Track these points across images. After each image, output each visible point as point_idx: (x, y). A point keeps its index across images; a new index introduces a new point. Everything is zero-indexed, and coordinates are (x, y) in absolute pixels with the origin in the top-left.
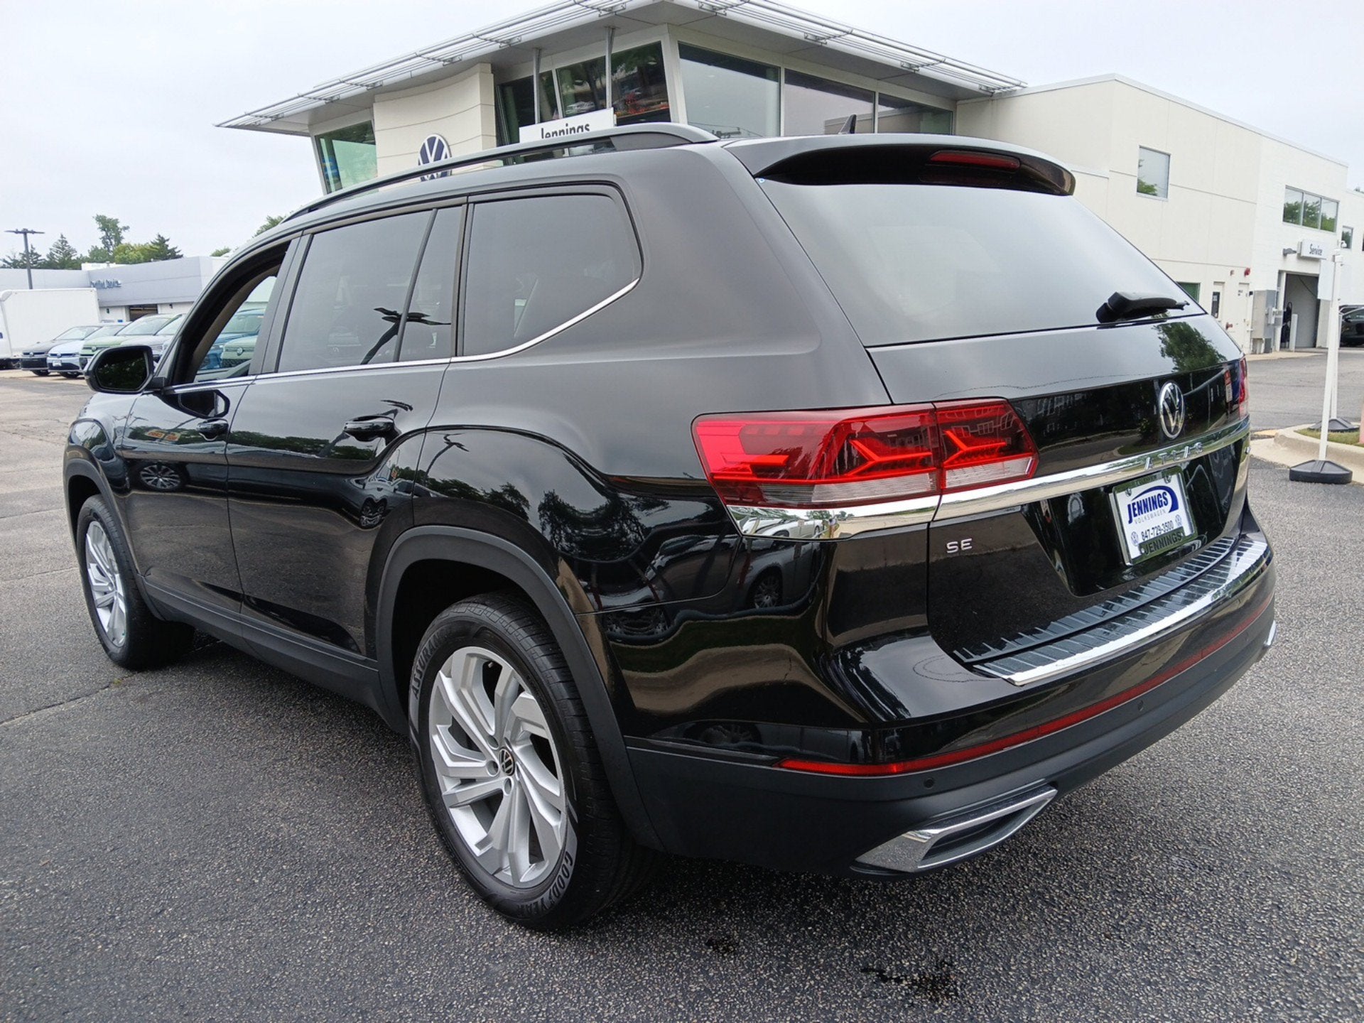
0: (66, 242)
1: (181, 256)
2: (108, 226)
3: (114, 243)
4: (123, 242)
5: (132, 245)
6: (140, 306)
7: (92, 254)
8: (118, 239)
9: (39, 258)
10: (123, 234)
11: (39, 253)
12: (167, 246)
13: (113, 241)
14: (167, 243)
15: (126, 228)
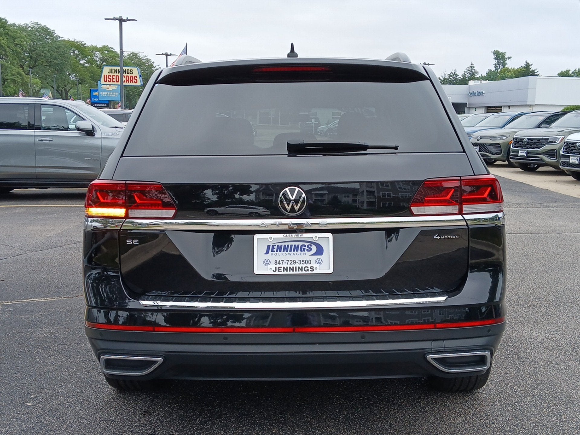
0: (474, 67)
1: (537, 75)
2: (500, 57)
3: (501, 67)
4: (507, 66)
5: (510, 68)
6: (494, 107)
7: (488, 74)
8: (504, 64)
9: (458, 77)
10: (508, 61)
11: (458, 74)
12: (531, 68)
13: (501, 66)
14: (530, 67)
15: (509, 58)
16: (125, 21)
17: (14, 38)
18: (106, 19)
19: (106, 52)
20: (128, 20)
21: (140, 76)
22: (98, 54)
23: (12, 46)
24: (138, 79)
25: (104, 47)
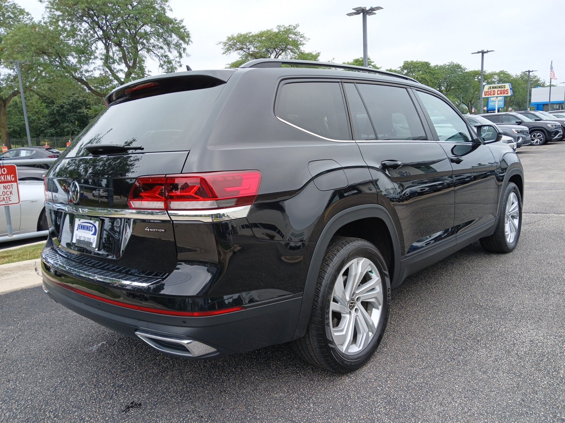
16: (486, 52)
17: (434, 74)
18: (472, 53)
19: (502, 75)
20: (487, 52)
21: (511, 89)
22: (496, 77)
23: (432, 79)
24: (509, 91)
25: (501, 72)
